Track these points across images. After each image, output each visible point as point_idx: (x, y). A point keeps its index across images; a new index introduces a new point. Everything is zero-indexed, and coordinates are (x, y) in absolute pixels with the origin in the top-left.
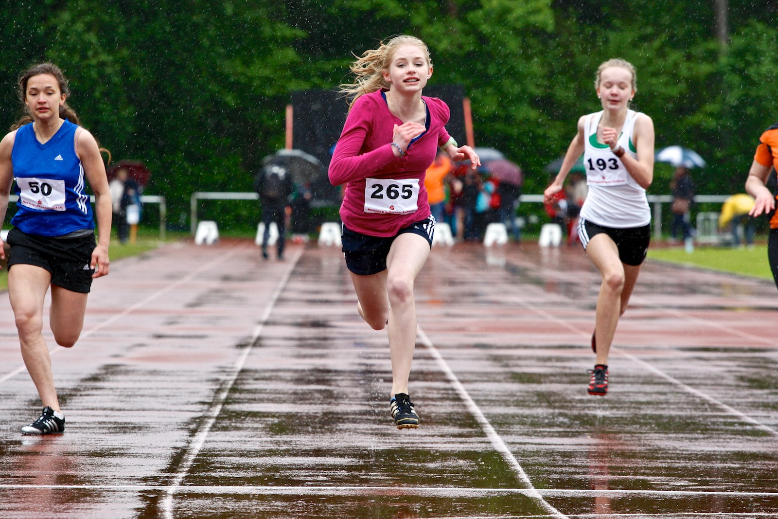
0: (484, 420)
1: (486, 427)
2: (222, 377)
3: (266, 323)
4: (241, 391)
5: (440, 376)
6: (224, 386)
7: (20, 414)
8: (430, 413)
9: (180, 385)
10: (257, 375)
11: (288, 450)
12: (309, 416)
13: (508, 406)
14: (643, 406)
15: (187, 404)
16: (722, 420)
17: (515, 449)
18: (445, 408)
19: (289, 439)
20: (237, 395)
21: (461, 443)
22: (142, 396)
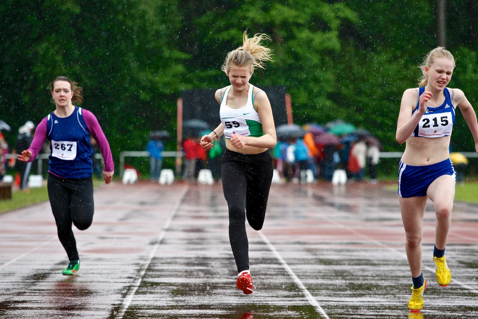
0: (303, 287)
1: (304, 291)
2: (142, 262)
3: (168, 230)
4: (153, 270)
5: (274, 261)
6: (142, 267)
7: (18, 285)
8: (270, 283)
9: (116, 267)
10: (163, 261)
11: (183, 306)
12: (195, 285)
13: (318, 279)
14: (401, 279)
15: (121, 278)
16: (450, 287)
17: (323, 305)
18: (280, 280)
19: (183, 299)
20: (151, 273)
21: (290, 301)
22: (92, 273)
